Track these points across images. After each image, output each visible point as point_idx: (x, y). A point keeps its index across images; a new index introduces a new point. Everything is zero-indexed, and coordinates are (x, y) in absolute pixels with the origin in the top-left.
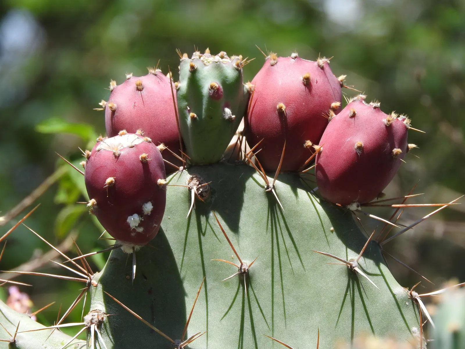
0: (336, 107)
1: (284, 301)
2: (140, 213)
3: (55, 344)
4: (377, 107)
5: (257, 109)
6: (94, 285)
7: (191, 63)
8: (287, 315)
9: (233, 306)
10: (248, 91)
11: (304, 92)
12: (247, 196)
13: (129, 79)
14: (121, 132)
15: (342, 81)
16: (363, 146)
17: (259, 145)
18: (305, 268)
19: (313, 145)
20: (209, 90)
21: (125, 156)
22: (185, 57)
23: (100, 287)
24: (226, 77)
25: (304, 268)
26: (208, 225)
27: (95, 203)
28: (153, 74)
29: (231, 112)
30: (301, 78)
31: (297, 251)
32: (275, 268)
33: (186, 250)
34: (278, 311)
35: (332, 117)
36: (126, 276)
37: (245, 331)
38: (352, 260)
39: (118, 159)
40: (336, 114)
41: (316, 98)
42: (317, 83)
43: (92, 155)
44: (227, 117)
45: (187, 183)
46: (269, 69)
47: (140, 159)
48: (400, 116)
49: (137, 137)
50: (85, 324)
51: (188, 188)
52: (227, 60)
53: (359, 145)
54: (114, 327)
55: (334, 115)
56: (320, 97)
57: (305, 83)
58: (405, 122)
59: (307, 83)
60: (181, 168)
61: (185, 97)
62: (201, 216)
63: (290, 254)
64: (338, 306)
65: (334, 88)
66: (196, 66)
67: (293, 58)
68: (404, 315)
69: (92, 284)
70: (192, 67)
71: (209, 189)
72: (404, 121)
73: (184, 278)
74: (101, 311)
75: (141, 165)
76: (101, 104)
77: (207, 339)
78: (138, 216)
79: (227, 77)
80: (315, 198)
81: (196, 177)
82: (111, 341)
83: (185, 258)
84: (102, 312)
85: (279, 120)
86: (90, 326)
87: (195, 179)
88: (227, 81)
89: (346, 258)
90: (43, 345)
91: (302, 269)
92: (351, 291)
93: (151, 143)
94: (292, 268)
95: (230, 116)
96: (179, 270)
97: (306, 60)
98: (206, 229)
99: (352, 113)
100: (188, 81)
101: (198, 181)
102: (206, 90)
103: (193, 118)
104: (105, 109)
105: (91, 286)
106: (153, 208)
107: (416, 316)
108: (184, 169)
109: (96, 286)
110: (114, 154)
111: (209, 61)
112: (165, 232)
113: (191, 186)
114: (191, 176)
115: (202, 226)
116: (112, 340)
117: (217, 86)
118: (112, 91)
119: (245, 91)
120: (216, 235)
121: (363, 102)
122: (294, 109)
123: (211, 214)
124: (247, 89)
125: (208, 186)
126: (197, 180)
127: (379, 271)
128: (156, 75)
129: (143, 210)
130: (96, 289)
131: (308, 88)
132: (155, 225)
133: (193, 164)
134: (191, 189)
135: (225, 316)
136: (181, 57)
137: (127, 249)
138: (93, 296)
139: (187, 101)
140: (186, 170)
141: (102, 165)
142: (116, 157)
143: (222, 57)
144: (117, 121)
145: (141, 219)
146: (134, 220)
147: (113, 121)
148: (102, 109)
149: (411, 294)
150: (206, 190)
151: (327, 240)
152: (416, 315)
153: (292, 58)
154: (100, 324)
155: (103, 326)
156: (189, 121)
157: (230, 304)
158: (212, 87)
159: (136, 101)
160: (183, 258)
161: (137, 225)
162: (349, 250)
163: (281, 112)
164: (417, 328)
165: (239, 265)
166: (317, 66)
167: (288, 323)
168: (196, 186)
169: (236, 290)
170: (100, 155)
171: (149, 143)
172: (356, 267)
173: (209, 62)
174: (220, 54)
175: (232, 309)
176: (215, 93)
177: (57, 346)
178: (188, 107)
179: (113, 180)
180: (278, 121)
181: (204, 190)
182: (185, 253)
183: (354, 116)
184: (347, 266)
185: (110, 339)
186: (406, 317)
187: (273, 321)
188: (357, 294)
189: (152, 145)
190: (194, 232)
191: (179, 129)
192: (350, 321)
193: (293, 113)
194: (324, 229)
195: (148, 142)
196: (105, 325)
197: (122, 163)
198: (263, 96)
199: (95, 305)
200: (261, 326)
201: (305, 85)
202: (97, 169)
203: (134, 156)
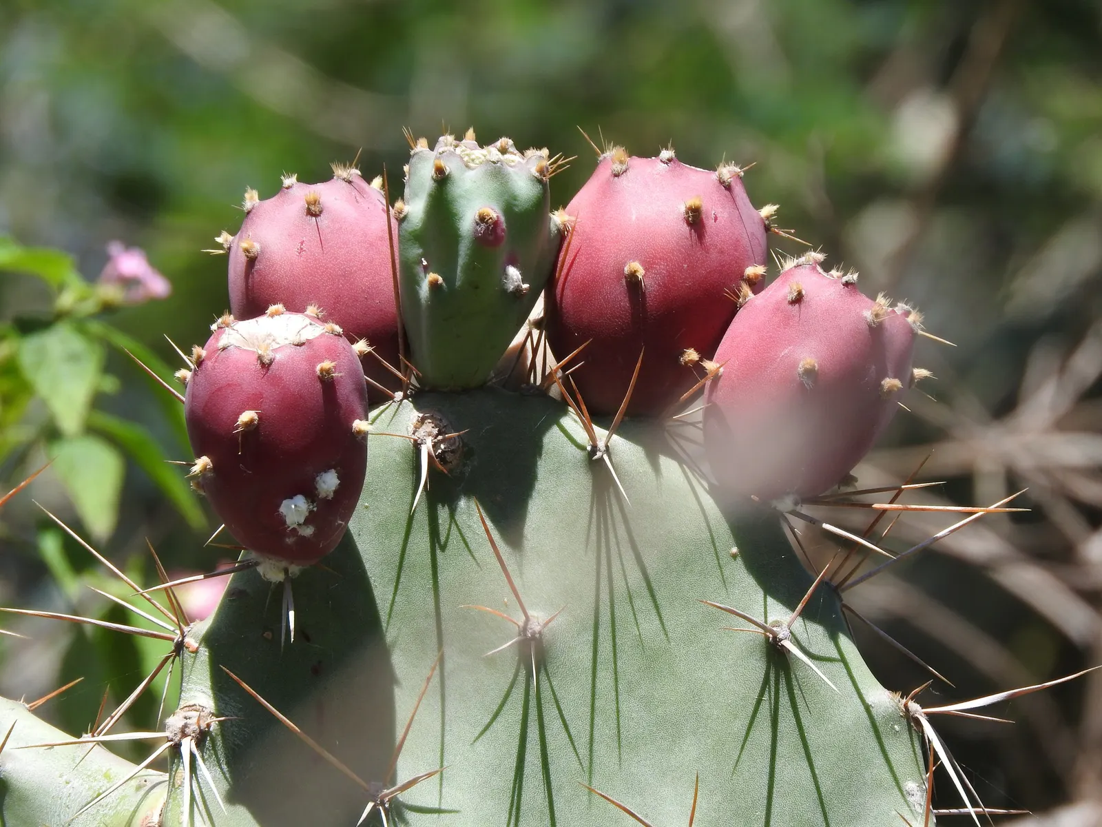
0: (757, 276)
1: (618, 708)
2: (310, 492)
3: (90, 776)
4: (852, 284)
5: (579, 272)
6: (190, 649)
7: (438, 162)
8: (624, 743)
9: (502, 712)
10: (559, 230)
11: (688, 239)
12: (543, 467)
13: (288, 188)
14: (272, 308)
15: (768, 218)
16: (816, 369)
17: (578, 353)
18: (670, 635)
19: (701, 360)
20: (475, 225)
21: (284, 364)
22: (421, 146)
23: (204, 653)
24: (515, 198)
25: (667, 635)
26: (453, 526)
27: (208, 467)
28: (344, 179)
29: (520, 277)
30: (683, 209)
31: (653, 596)
32: (601, 631)
33: (402, 580)
34: (604, 730)
35: (745, 299)
36: (264, 633)
37: (527, 771)
38: (777, 624)
39: (268, 370)
40: (755, 292)
41: (714, 255)
42: (715, 221)
43: (209, 357)
44: (511, 287)
45: (411, 429)
46: (608, 183)
47: (318, 373)
48: (899, 304)
49: (308, 321)
50: (167, 737)
51: (412, 441)
52: (514, 157)
53: (808, 366)
54: (233, 746)
55: (751, 295)
56: (722, 252)
57: (690, 219)
58: (911, 319)
59: (695, 219)
60: (399, 395)
61: (418, 237)
62: (440, 506)
63: (638, 603)
64: (740, 725)
65: (753, 234)
66: (447, 168)
67: (664, 162)
68: (890, 755)
69: (186, 645)
70: (440, 171)
71: (461, 445)
72: (907, 317)
73: (394, 643)
74: (204, 709)
75: (319, 386)
76: (219, 240)
77: (441, 785)
78: (305, 501)
79: (515, 196)
80: (699, 479)
81: (432, 417)
82: (226, 778)
83: (397, 598)
84: (207, 711)
85: (627, 299)
86: (180, 741)
87: (429, 423)
88: (515, 205)
89: (763, 618)
90: (61, 776)
91: (663, 637)
92: (773, 694)
93: (341, 336)
94: (640, 634)
95: (518, 286)
96: (384, 625)
97: (692, 167)
98: (448, 535)
99: (795, 294)
100: (429, 202)
101: (436, 426)
102: (467, 223)
103: (434, 286)
104: (229, 253)
105: (183, 650)
106: (339, 484)
107: (916, 757)
108: (406, 397)
109: (196, 652)
110: (260, 358)
111: (473, 157)
112: (356, 538)
113: (421, 438)
114: (421, 415)
115: (441, 528)
116: (228, 775)
117: (494, 215)
118: (249, 213)
119: (553, 229)
120: (470, 551)
121: (819, 268)
122: (664, 277)
123: (462, 503)
124: (556, 225)
125: (457, 440)
126: (433, 425)
127: (836, 651)
128: (350, 182)
129: (318, 487)
130: (195, 659)
131: (695, 232)
132: (341, 522)
133: (427, 389)
134: (420, 444)
135: (482, 733)
136: (412, 145)
137: (271, 571)
138: (188, 674)
139: (422, 245)
140: (409, 401)
141: (230, 383)
142: (263, 364)
143: (503, 151)
144: (260, 281)
145: (311, 507)
146: (295, 510)
147: (250, 280)
148: (221, 252)
149: (906, 706)
150: (453, 448)
151: (723, 576)
152: (915, 754)
153: (661, 161)
154: (202, 738)
155: (208, 743)
156: (424, 290)
157: (495, 708)
158: (482, 219)
159: (304, 239)
160: (394, 598)
161: (302, 521)
162: (770, 600)
163: (633, 282)
164: (917, 785)
165: (521, 620)
166: (717, 183)
167: (624, 756)
168: (431, 438)
169: (511, 676)
170: (228, 357)
171: (337, 337)
172: (786, 638)
173: (473, 160)
174: (498, 144)
175: (499, 719)
176: (488, 233)
177: (95, 780)
178: (423, 259)
179: (256, 417)
180: (625, 303)
181: (449, 448)
182: (400, 587)
183: (798, 299)
184: (766, 635)
185: (224, 773)
186: (892, 757)
187: (591, 750)
188: (784, 700)
189: (343, 342)
190: (421, 539)
191: (398, 307)
192: (767, 761)
193: (659, 285)
194: (715, 550)
195: (336, 335)
196: (213, 741)
197: (276, 381)
198: (594, 244)
199: (192, 694)
200: (564, 761)
201: (689, 224)
202: (220, 389)
203: (304, 366)
